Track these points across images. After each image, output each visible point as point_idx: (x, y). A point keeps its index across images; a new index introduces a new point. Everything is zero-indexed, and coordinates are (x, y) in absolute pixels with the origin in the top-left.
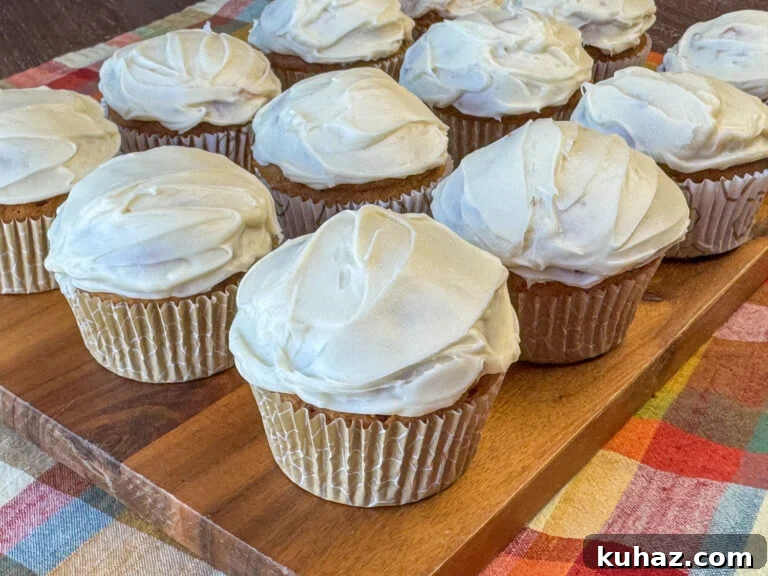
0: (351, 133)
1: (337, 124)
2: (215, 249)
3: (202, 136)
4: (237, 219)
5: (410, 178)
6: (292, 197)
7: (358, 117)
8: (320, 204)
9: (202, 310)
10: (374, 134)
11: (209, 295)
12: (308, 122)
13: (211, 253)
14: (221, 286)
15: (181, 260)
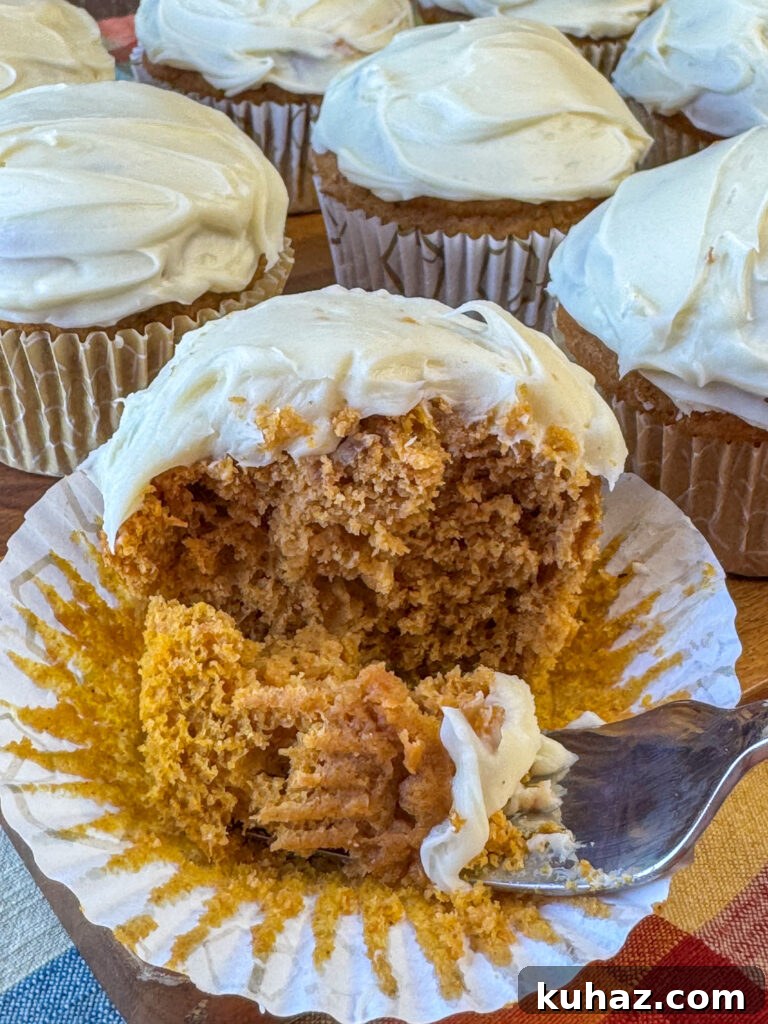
0: (461, 114)
1: (442, 97)
2: (128, 253)
3: (264, 104)
4: (182, 207)
5: (548, 206)
6: (351, 210)
7: (478, 89)
8: (392, 227)
9: (99, 356)
10: (499, 119)
11: (112, 332)
12: (397, 86)
13: (120, 257)
14: (140, 320)
15: (64, 261)
